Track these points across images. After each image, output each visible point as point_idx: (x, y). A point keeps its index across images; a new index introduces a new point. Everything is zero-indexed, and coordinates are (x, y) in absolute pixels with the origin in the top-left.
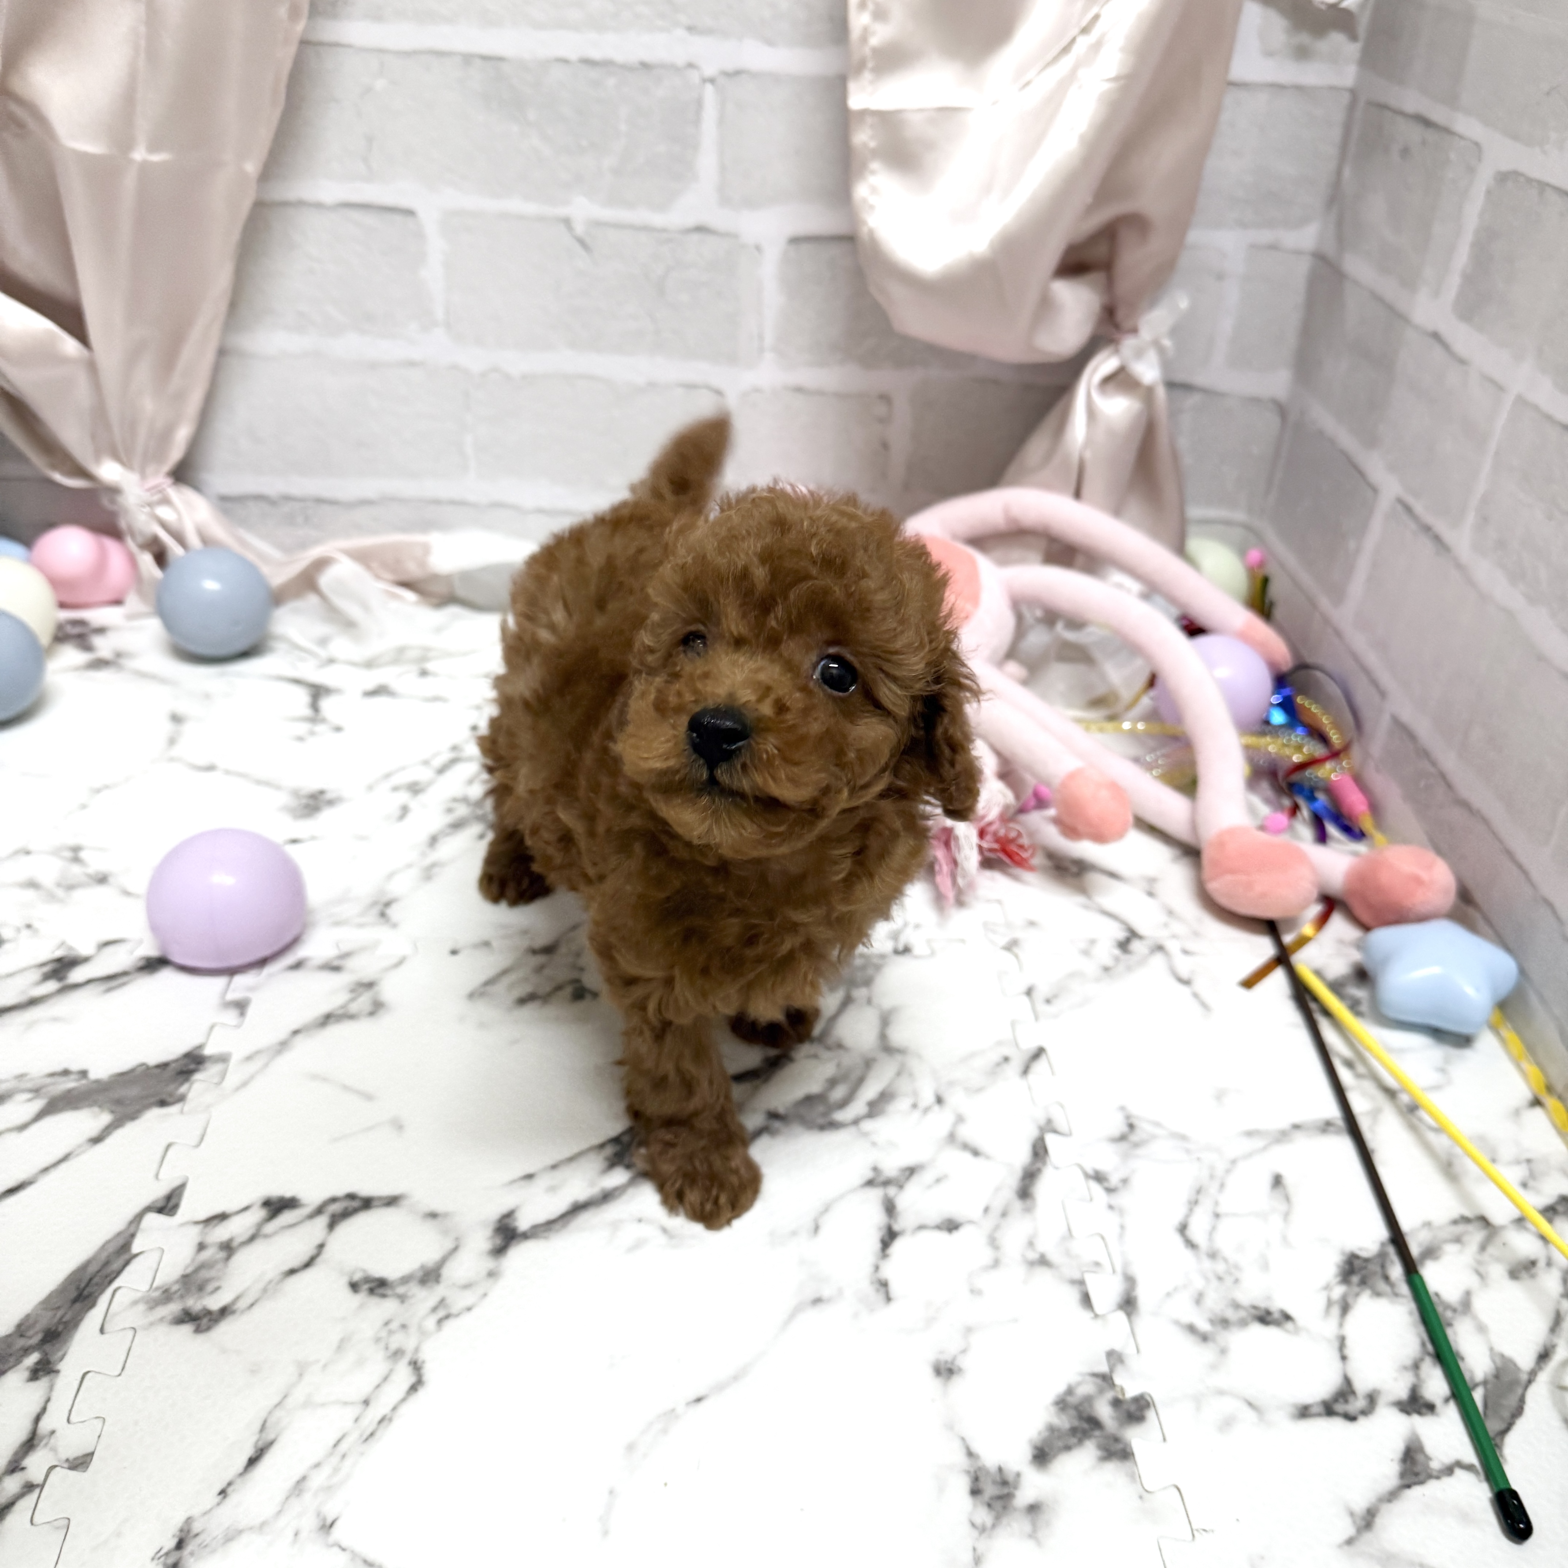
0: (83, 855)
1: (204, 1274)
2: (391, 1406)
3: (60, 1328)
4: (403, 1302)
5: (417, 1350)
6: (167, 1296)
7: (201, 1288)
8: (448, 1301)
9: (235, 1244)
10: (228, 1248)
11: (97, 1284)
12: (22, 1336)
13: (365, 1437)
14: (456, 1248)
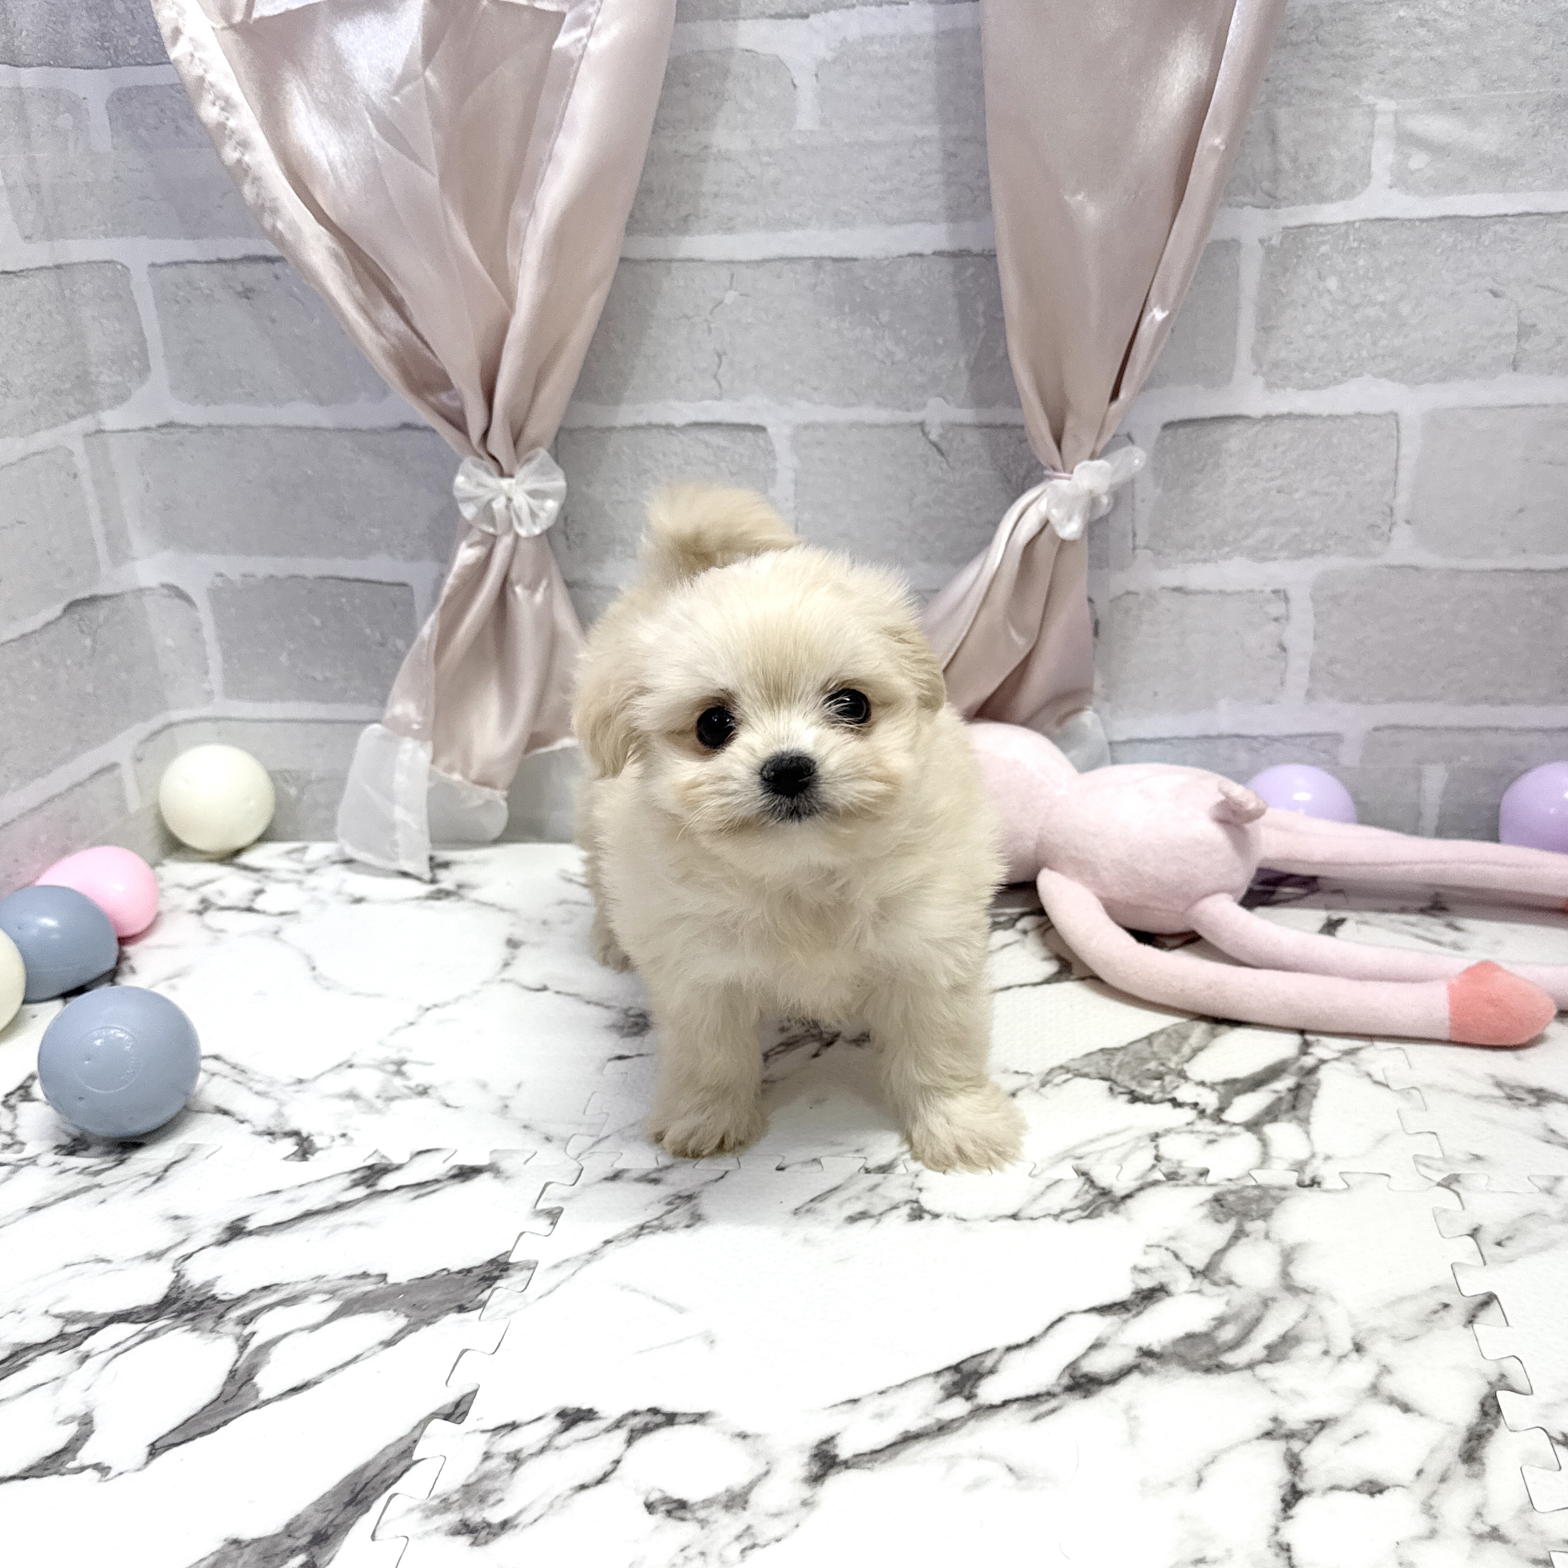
0: (405, 1068)
1: (487, 1485)
3: (330, 1531)
4: (702, 1528)
6: (445, 1505)
7: (482, 1500)
8: (753, 1531)
9: (523, 1455)
10: (516, 1459)
11: (372, 1489)
12: (290, 1536)
14: (767, 1473)
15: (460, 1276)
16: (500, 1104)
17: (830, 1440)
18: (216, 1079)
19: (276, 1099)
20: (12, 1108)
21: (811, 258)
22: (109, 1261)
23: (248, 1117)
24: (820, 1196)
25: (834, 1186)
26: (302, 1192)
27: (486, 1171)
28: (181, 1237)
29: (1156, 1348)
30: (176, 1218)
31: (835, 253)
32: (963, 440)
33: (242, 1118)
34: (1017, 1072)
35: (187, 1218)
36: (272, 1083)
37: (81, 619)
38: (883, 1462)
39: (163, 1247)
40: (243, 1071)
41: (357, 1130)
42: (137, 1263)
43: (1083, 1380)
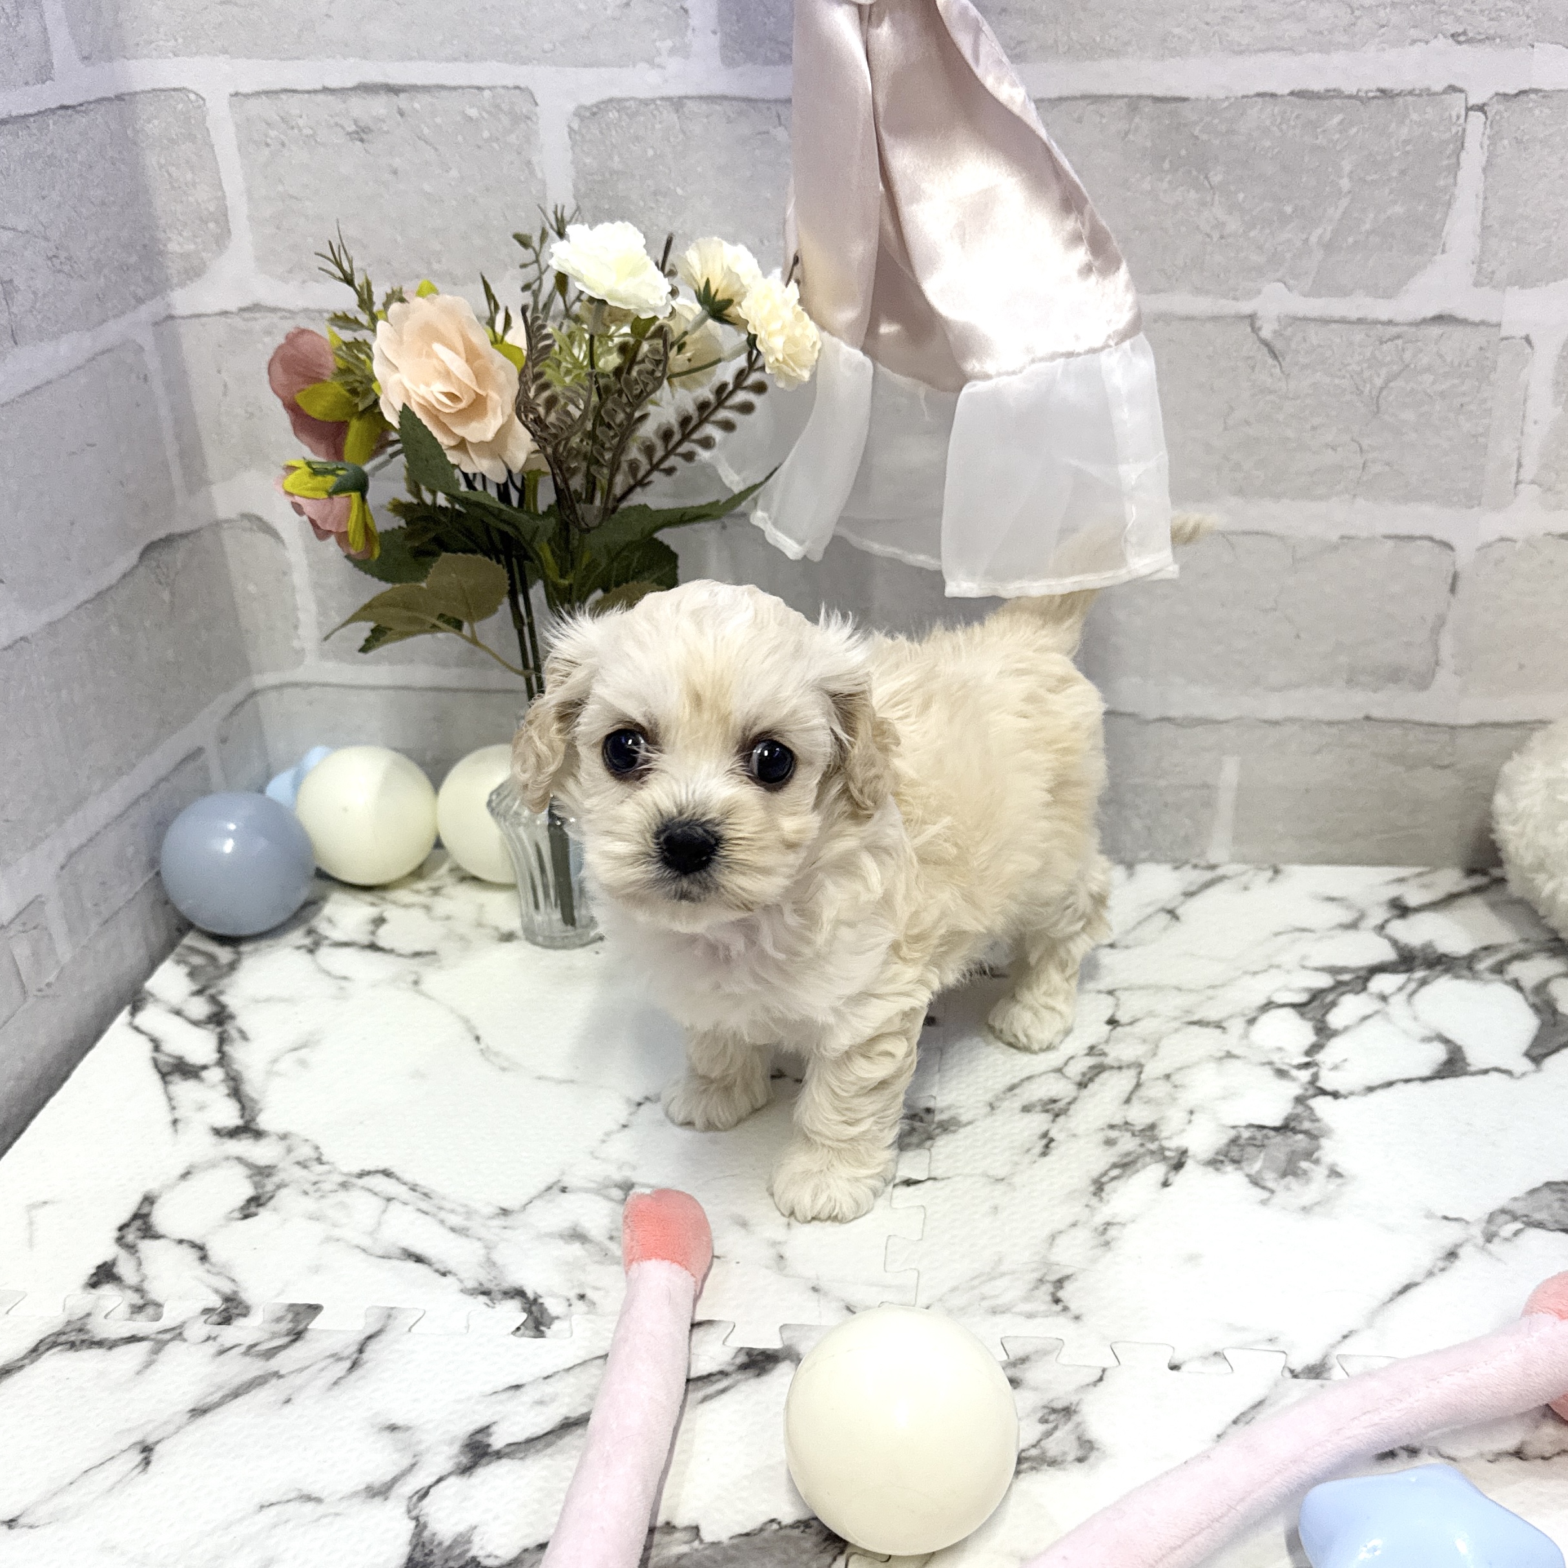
15: (796, 1532)
16: (771, 1253)
18: (395, 1207)
19: (479, 1239)
20: (131, 1248)
21: (1123, 97)
22: (318, 1500)
23: (451, 1265)
24: (1243, 1414)
25: (1258, 1399)
26: (549, 1388)
27: (784, 1359)
28: (406, 1462)
30: (393, 1428)
31: (1159, 92)
32: (1305, 340)
33: (443, 1270)
34: (1446, 1218)
35: (407, 1428)
36: (469, 1213)
37: (158, 567)
39: (389, 1477)
40: (425, 1194)
41: (596, 1289)
42: (355, 1501)
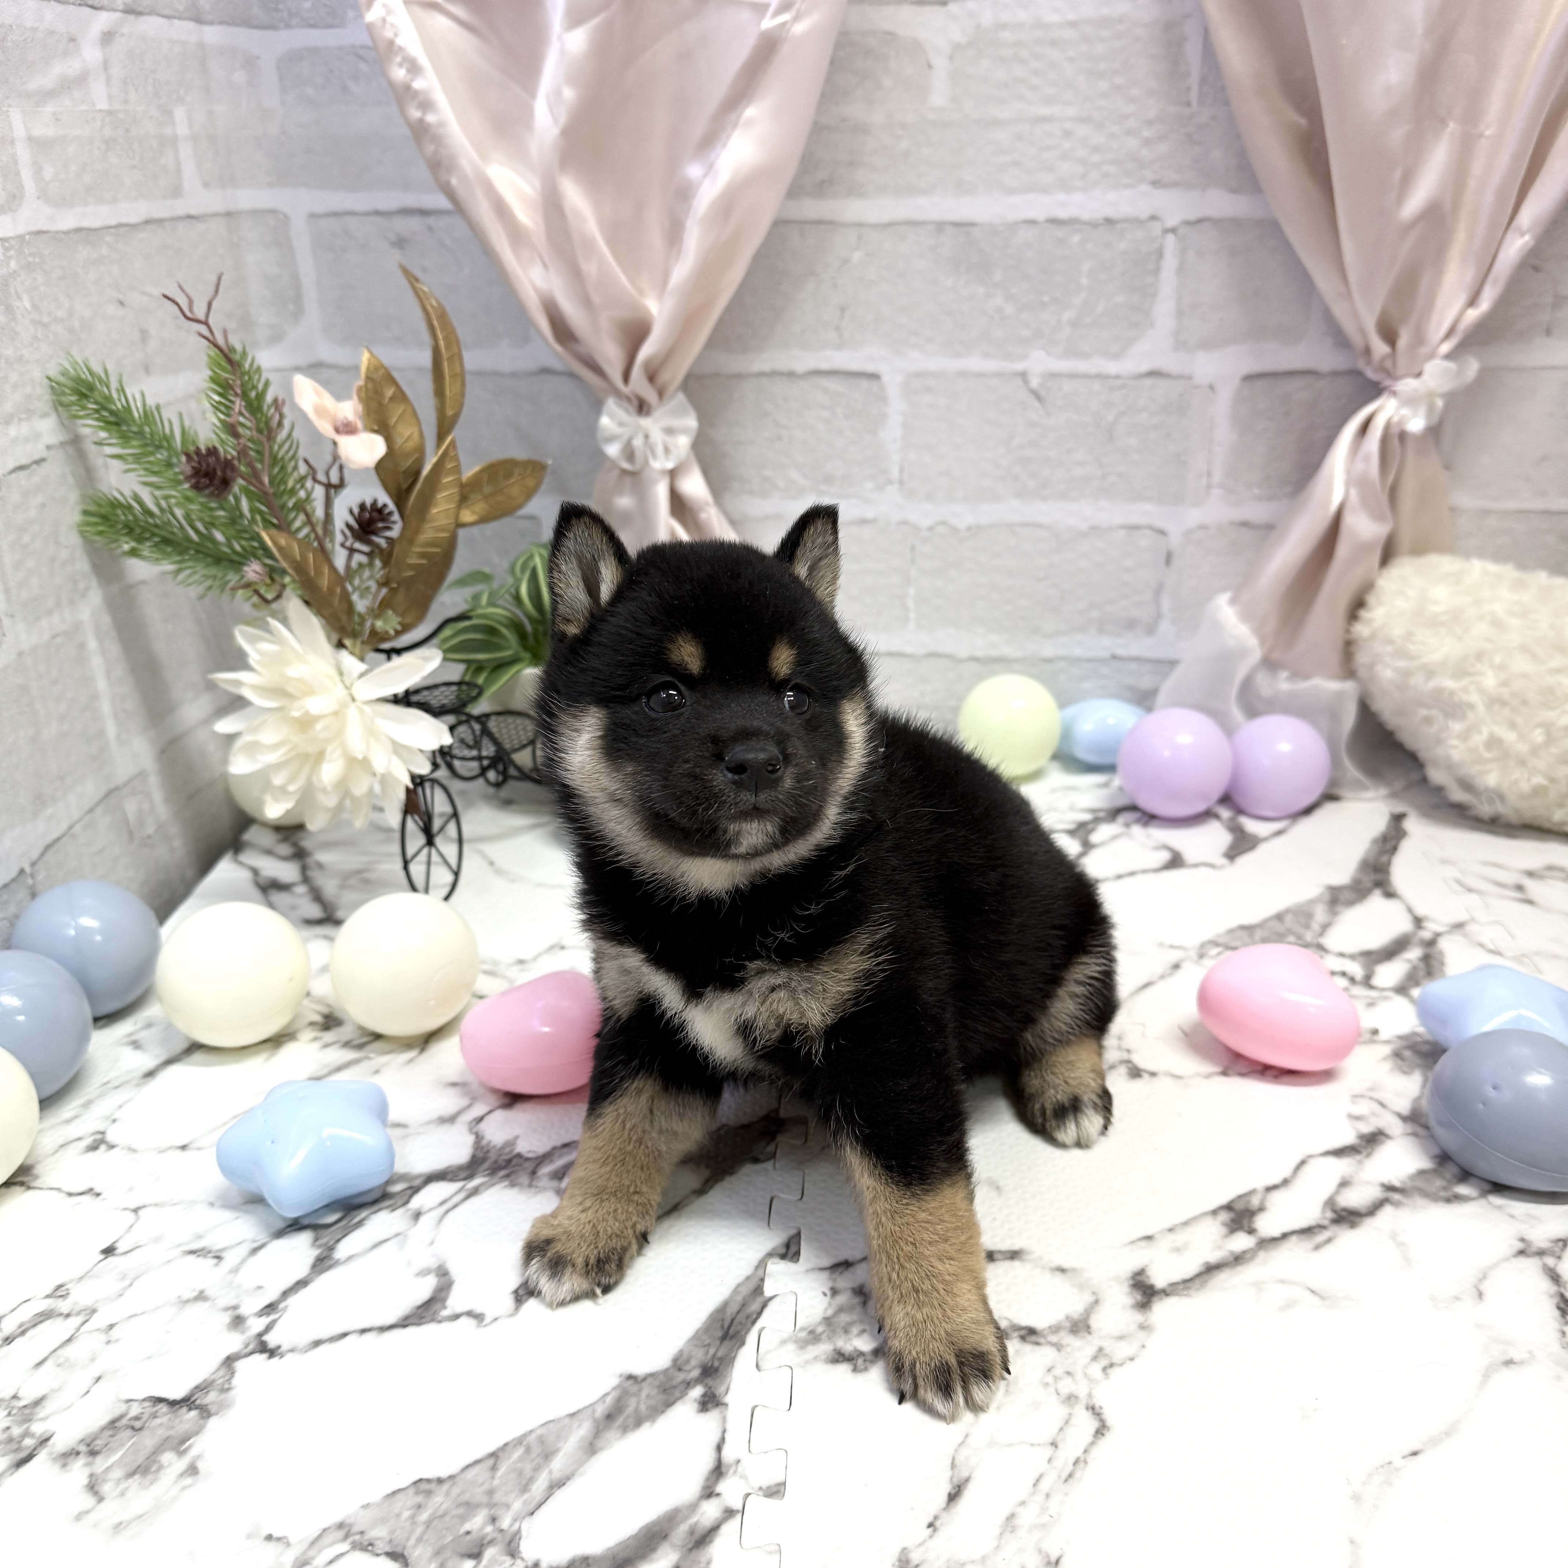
1: (845, 1319)
2: (1082, 1450)
3: (716, 1364)
4: (1059, 1350)
5: (1090, 1396)
6: (813, 1337)
7: (846, 1332)
8: (1107, 1350)
10: (862, 1296)
11: (741, 1323)
12: (680, 1370)
13: (1063, 1479)
14: (1097, 1302)
15: (744, 1130)
17: (1141, 1272)
21: (932, 222)
22: (408, 1126)
29: (1397, 1184)
31: (957, 219)
32: (1060, 390)
34: (1172, 947)
38: (1197, 1289)
39: (453, 1112)
42: (431, 1125)
43: (1344, 1214)
